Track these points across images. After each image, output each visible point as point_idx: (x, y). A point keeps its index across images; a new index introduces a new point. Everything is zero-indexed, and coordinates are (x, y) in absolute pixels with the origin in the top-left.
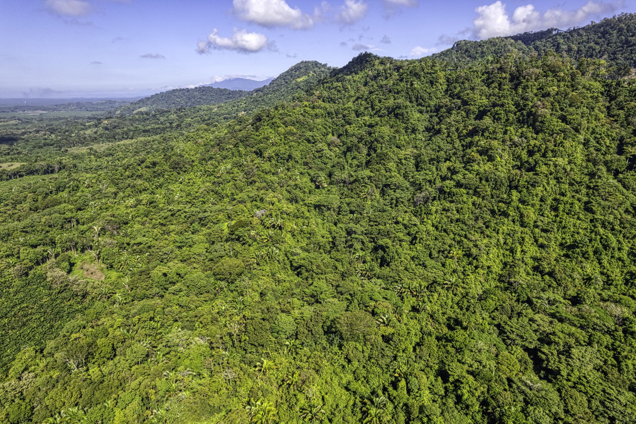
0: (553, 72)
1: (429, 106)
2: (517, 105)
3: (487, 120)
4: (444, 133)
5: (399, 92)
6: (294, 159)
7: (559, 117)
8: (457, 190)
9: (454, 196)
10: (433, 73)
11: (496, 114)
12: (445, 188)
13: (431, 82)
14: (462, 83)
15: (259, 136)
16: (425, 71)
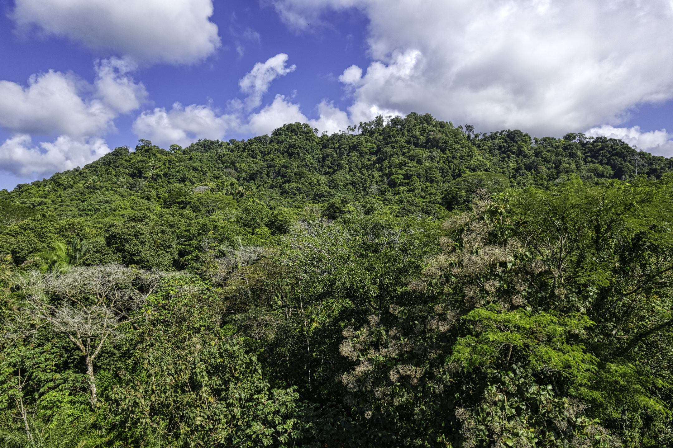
4: (346, 168)
5: (282, 142)
6: (190, 180)
7: (454, 141)
8: (407, 181)
9: (408, 185)
10: (308, 133)
11: (393, 147)
12: (396, 180)
13: (307, 139)
14: (339, 140)
15: (130, 161)
16: (300, 130)
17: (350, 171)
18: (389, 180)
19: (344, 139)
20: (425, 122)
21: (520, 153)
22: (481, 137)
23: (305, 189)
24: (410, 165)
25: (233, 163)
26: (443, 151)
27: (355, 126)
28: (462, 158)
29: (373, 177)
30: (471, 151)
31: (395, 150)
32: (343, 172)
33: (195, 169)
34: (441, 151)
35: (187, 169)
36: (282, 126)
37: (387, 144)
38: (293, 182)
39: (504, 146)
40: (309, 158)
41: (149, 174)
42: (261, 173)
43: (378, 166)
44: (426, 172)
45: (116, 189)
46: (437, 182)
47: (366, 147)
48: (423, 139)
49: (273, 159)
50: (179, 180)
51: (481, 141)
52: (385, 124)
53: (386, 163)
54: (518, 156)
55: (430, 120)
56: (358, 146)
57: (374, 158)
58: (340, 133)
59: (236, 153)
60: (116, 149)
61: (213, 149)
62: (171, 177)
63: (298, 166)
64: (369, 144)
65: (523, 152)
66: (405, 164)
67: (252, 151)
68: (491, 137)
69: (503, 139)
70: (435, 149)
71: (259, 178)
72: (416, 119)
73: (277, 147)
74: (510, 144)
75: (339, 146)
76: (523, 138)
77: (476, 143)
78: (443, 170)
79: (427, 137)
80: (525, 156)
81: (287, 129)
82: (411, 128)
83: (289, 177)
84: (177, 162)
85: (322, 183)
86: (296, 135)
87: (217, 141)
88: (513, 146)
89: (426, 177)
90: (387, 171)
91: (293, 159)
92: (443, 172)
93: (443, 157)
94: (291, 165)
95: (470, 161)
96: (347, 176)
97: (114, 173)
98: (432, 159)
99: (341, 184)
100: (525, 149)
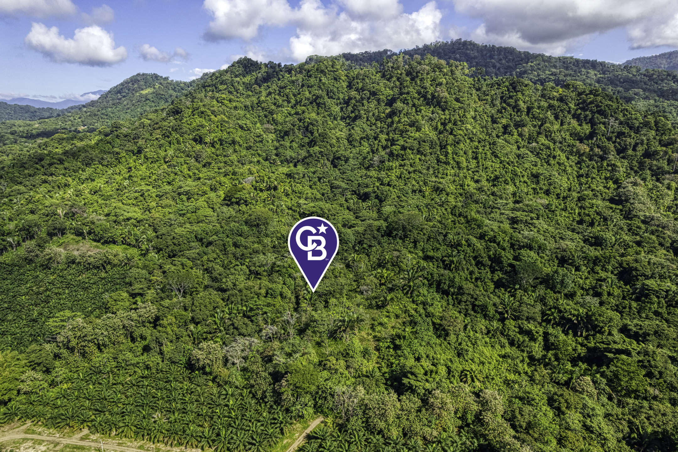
0: (439, 68)
1: (339, 99)
2: (419, 93)
3: (399, 105)
8: (403, 152)
12: (394, 152)
14: (363, 79)
15: (191, 124)
16: (328, 69)
17: (368, 120)
18: (389, 150)
20: (437, 70)
21: (516, 107)
23: (326, 153)
24: (409, 133)
25: (271, 113)
31: (405, 106)
34: (442, 111)
35: (235, 131)
37: (401, 94)
38: (317, 146)
41: (208, 140)
43: (389, 121)
44: (419, 143)
45: (187, 162)
46: (426, 154)
47: (383, 94)
48: (430, 91)
49: (303, 112)
53: (395, 120)
55: (442, 68)
56: (377, 91)
57: (388, 110)
62: (224, 143)
65: (519, 105)
66: (406, 131)
67: (287, 95)
70: (437, 108)
71: (291, 135)
73: (307, 94)
80: (519, 111)
82: (424, 77)
83: (314, 138)
84: (227, 122)
88: (513, 96)
89: (419, 149)
90: (391, 136)
91: (320, 110)
93: (441, 119)
94: (317, 122)
97: (182, 140)
98: (432, 120)
99: (358, 138)
100: (521, 103)
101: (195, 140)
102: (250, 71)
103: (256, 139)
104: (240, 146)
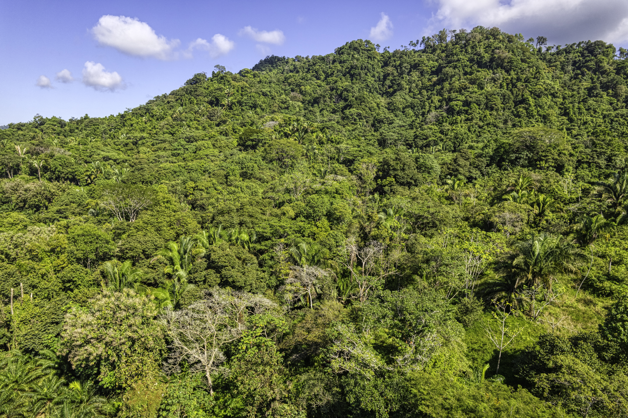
2: (471, 61)
4: (406, 89)
5: (344, 62)
6: (260, 106)
7: (522, 60)
8: (466, 108)
9: (466, 114)
10: (370, 50)
11: (455, 67)
12: (455, 107)
13: (369, 57)
14: (401, 57)
15: (208, 89)
16: (362, 47)
17: (410, 91)
18: (448, 107)
19: (406, 55)
20: (491, 37)
21: (599, 69)
22: (554, 51)
23: (365, 114)
24: (470, 90)
25: (299, 86)
26: (508, 71)
27: (418, 41)
28: (527, 81)
29: (432, 102)
30: (539, 72)
31: (457, 70)
32: (402, 93)
33: (265, 94)
34: (505, 72)
35: (257, 95)
36: (345, 44)
37: (449, 62)
38: (353, 108)
39: (580, 60)
40: (370, 80)
41: (225, 102)
42: (324, 97)
43: (438, 87)
44: (487, 98)
45: (198, 119)
46: (497, 110)
47: (427, 66)
48: (487, 57)
49: (336, 82)
50: (251, 107)
51: (553, 55)
52: (448, 39)
53: (447, 85)
54: (594, 72)
55: (498, 35)
56: (419, 64)
57: (435, 79)
58: (402, 49)
59: (301, 73)
60: (195, 76)
61: (280, 66)
62: (244, 104)
63: (359, 89)
64: (431, 62)
65: (602, 67)
66: (465, 88)
67: (316, 72)
68: (565, 50)
69: (580, 53)
70: (499, 69)
71: (322, 101)
72: (481, 33)
73: (339, 67)
74: (588, 58)
75: (400, 64)
76: (605, 50)
77: (547, 58)
78: (505, 96)
79: (492, 55)
80: (604, 72)
81: (350, 47)
82: (475, 45)
83: (350, 102)
84: (248, 88)
85: (382, 106)
86: (358, 53)
87: (284, 57)
88: (590, 60)
89: (486, 104)
90: (446, 95)
91: (354, 81)
92: (504, 99)
93: (507, 79)
94: (353, 88)
95: (536, 84)
96: (407, 97)
97: (195, 102)
98: (495, 81)
99: (400, 106)
100: (605, 64)
101: (211, 103)
102: (277, 66)
103: (281, 104)
104: (263, 110)
